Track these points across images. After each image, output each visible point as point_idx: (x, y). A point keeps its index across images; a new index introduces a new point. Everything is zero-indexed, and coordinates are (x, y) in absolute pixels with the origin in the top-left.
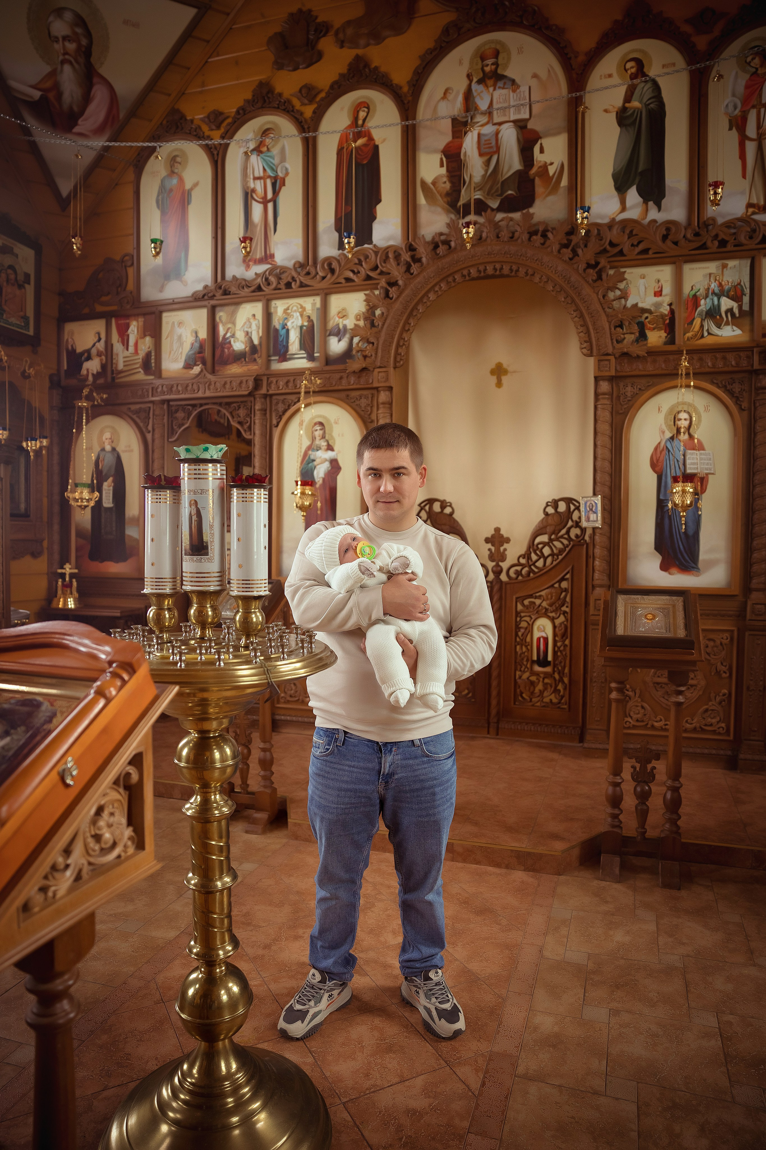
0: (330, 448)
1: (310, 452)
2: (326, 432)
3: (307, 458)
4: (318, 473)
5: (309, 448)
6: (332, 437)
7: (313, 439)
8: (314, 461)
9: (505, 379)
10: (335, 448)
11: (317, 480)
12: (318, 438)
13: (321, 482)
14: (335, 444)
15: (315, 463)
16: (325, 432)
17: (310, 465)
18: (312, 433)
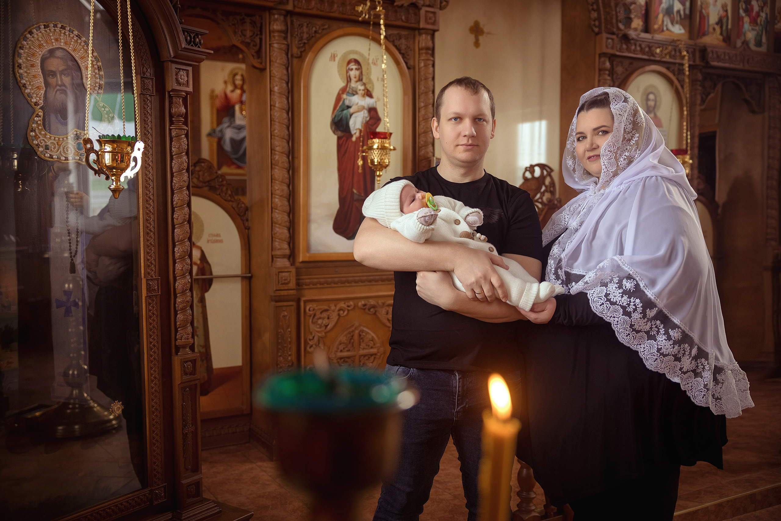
0: (369, 94)
1: (344, 96)
2: (364, 73)
3: (341, 103)
4: (355, 123)
5: (343, 90)
6: (370, 81)
7: (349, 80)
8: (349, 107)
9: (481, 39)
10: (374, 94)
11: (353, 132)
12: (353, 80)
13: (358, 134)
14: (373, 89)
15: (351, 110)
16: (361, 73)
17: (345, 112)
18: (347, 72)
